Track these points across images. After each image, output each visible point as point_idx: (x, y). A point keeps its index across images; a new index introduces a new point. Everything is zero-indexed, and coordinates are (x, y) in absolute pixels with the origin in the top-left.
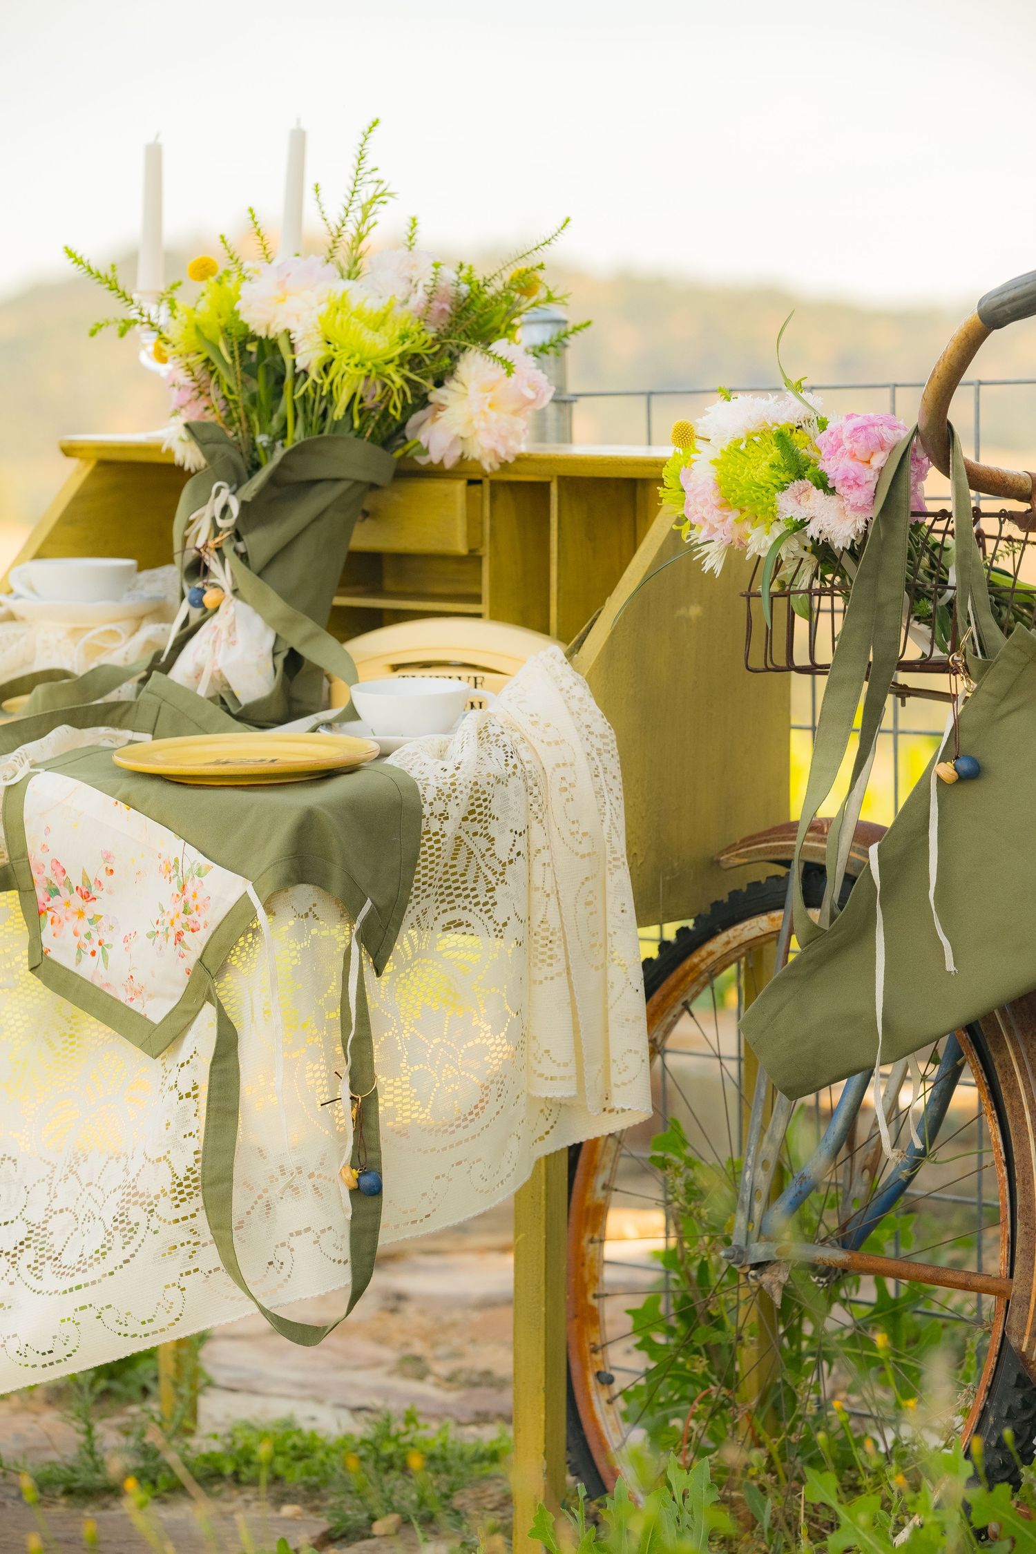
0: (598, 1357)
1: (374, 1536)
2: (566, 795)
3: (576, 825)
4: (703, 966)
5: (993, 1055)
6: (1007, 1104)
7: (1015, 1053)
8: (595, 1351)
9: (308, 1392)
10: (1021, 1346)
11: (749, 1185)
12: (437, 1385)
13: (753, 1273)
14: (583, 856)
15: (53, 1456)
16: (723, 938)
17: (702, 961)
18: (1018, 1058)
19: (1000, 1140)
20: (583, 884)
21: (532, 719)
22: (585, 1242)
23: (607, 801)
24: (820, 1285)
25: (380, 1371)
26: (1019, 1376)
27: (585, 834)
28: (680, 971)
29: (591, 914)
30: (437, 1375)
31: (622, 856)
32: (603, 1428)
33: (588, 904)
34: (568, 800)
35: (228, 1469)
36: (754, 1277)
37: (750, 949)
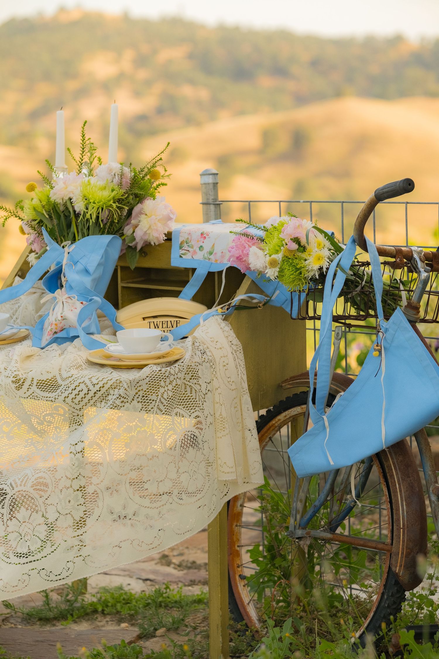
0: (240, 569)
1: (157, 636)
2: (225, 368)
3: (230, 378)
4: (276, 425)
5: (384, 463)
6: (390, 481)
7: (393, 462)
8: (238, 567)
9: (127, 573)
10: (396, 571)
11: (295, 508)
12: (175, 568)
13: (297, 540)
14: (233, 390)
15: (32, 604)
16: (284, 414)
17: (276, 422)
18: (394, 464)
19: (387, 493)
20: (233, 400)
21: (212, 340)
22: (234, 526)
23: (239, 369)
24: (322, 544)
25: (153, 563)
26: (396, 581)
27: (233, 382)
28: (268, 426)
29: (237, 411)
30: (175, 564)
31: (246, 390)
32: (242, 596)
33: (235, 407)
34: (226, 370)
35: (100, 609)
36: (297, 542)
37: (294, 418)
